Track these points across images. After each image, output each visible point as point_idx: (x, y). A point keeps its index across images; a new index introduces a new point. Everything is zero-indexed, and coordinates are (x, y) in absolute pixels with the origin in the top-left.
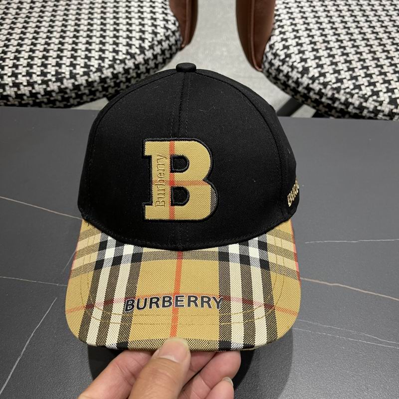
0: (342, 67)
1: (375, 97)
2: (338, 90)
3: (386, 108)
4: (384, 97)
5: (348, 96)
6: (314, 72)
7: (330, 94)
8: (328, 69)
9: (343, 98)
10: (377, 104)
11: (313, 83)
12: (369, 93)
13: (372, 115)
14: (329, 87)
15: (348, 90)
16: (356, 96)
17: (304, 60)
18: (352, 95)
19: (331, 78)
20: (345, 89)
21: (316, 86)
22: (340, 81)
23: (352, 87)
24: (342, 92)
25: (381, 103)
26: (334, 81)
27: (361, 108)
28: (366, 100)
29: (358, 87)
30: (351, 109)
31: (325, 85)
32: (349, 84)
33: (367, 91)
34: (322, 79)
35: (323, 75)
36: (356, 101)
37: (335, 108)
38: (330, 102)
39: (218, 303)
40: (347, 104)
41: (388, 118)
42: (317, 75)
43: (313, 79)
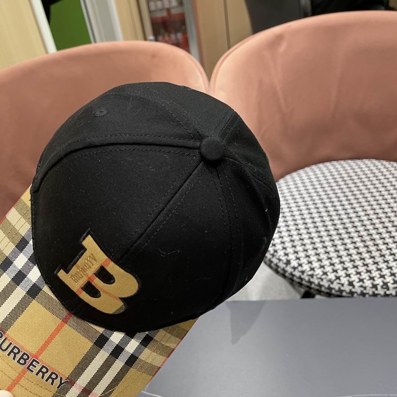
0: (314, 258)
1: (338, 281)
2: (312, 276)
3: (347, 288)
4: (344, 280)
5: (320, 280)
6: (294, 263)
7: (307, 278)
8: (304, 261)
9: (316, 282)
10: (340, 286)
11: (294, 271)
12: (334, 278)
13: (339, 293)
14: (305, 274)
15: (319, 276)
16: (325, 280)
17: (286, 254)
18: (322, 280)
19: (306, 267)
20: (316, 275)
21: (297, 273)
22: (312, 269)
23: (321, 273)
24: (315, 277)
25: (343, 285)
26: (308, 269)
27: (330, 288)
28: (332, 283)
29: (325, 273)
30: (323, 289)
31: (303, 272)
32: (319, 272)
33: (332, 276)
34: (300, 269)
35: (300, 265)
36: (325, 283)
37: (313, 288)
38: (308, 284)
39: (61, 383)
40: (320, 285)
41: (350, 295)
42: (296, 265)
43: (294, 268)
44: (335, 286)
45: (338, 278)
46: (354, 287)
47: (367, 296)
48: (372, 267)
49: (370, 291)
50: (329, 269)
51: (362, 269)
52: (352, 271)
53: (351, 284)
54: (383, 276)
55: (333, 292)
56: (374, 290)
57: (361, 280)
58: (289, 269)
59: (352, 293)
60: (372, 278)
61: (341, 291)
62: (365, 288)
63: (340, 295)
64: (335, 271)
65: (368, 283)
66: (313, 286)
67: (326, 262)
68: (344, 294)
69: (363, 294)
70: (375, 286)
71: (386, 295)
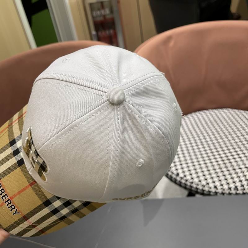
44: (206, 189)
45: (208, 184)
46: (217, 189)
47: (225, 195)
48: (228, 177)
49: (227, 191)
50: (202, 178)
51: (222, 178)
52: (216, 179)
53: (215, 187)
54: (234, 182)
55: (205, 192)
56: (229, 190)
57: (222, 185)
58: (178, 179)
59: (216, 193)
60: (228, 184)
61: (209, 192)
62: (224, 190)
63: (209, 194)
64: (206, 179)
65: (226, 187)
66: (193, 189)
67: (200, 174)
68: (212, 193)
69: (223, 194)
70: (230, 189)
71: (237, 194)
